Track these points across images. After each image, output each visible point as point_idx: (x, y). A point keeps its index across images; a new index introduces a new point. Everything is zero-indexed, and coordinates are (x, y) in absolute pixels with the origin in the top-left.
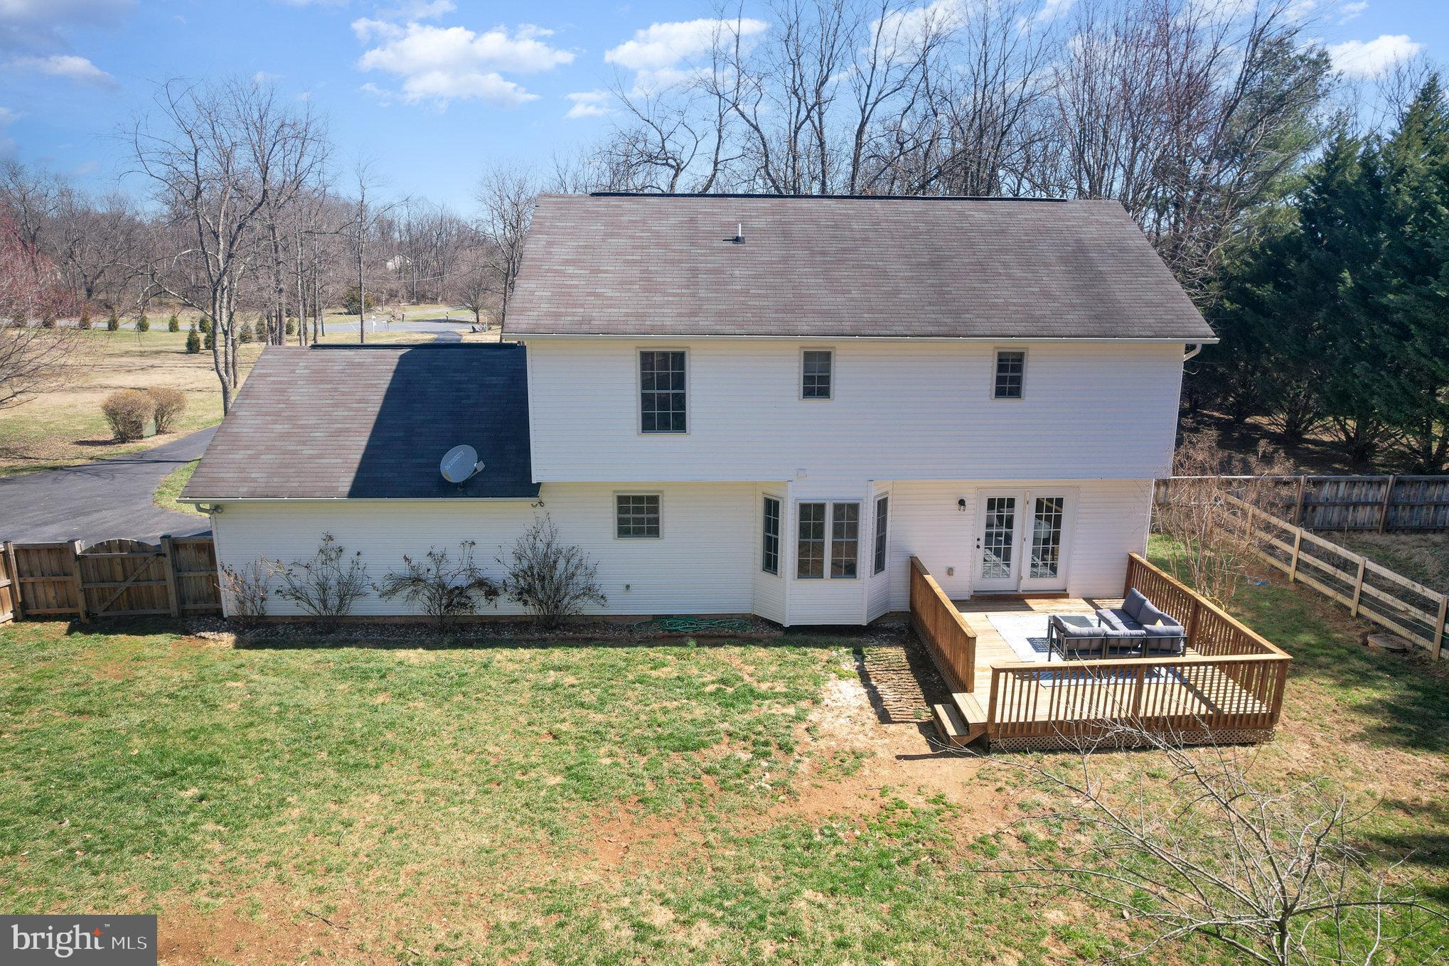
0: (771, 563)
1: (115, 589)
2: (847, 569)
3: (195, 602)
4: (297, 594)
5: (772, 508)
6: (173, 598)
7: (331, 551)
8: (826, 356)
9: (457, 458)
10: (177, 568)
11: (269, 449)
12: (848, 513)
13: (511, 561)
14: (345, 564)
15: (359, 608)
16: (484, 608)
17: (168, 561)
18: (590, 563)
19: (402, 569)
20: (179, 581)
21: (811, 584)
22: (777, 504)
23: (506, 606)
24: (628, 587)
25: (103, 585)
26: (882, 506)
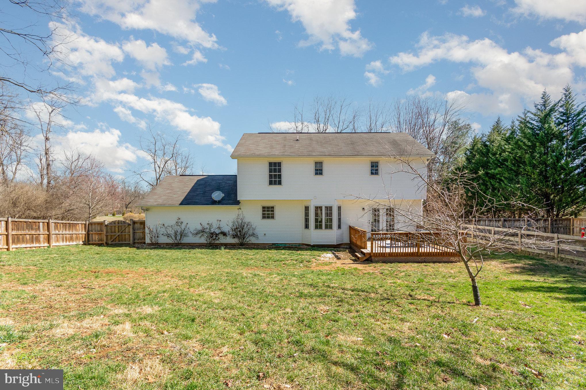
0: (307, 226)
1: (115, 235)
2: (329, 226)
3: (138, 240)
4: (168, 236)
5: (307, 208)
6: (131, 238)
7: (179, 223)
8: (321, 163)
9: (217, 194)
10: (134, 229)
11: (164, 196)
12: (329, 209)
13: (231, 225)
14: (183, 226)
15: (185, 240)
16: (223, 240)
17: (131, 227)
18: (254, 227)
19: (200, 228)
20: (134, 233)
21: (319, 231)
22: (308, 207)
23: (229, 240)
24: (265, 234)
25: (112, 234)
26: (339, 208)
